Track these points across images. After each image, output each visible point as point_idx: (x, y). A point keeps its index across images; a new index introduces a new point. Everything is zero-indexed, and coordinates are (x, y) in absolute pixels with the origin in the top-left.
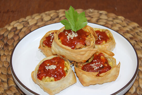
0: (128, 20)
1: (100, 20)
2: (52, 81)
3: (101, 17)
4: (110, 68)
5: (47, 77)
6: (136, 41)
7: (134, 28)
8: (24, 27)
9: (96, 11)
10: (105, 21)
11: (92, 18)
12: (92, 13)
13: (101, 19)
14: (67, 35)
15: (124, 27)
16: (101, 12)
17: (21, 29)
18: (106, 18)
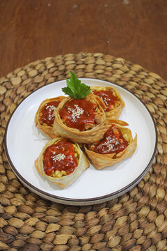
0: (129, 62)
1: (98, 67)
2: (63, 175)
3: (97, 63)
4: (126, 144)
5: (57, 172)
6: (144, 91)
7: (138, 72)
8: (7, 89)
9: (90, 54)
10: (103, 67)
11: (87, 65)
12: (85, 57)
13: (97, 65)
14: (71, 113)
15: (126, 72)
16: (96, 55)
17: (5, 94)
18: (103, 62)
